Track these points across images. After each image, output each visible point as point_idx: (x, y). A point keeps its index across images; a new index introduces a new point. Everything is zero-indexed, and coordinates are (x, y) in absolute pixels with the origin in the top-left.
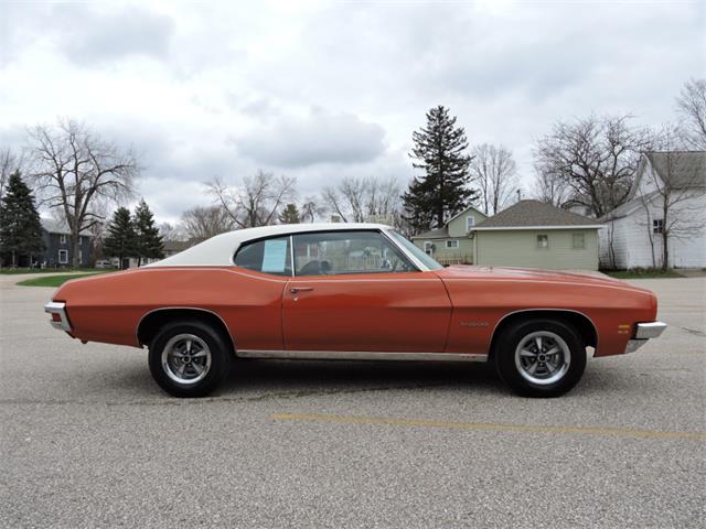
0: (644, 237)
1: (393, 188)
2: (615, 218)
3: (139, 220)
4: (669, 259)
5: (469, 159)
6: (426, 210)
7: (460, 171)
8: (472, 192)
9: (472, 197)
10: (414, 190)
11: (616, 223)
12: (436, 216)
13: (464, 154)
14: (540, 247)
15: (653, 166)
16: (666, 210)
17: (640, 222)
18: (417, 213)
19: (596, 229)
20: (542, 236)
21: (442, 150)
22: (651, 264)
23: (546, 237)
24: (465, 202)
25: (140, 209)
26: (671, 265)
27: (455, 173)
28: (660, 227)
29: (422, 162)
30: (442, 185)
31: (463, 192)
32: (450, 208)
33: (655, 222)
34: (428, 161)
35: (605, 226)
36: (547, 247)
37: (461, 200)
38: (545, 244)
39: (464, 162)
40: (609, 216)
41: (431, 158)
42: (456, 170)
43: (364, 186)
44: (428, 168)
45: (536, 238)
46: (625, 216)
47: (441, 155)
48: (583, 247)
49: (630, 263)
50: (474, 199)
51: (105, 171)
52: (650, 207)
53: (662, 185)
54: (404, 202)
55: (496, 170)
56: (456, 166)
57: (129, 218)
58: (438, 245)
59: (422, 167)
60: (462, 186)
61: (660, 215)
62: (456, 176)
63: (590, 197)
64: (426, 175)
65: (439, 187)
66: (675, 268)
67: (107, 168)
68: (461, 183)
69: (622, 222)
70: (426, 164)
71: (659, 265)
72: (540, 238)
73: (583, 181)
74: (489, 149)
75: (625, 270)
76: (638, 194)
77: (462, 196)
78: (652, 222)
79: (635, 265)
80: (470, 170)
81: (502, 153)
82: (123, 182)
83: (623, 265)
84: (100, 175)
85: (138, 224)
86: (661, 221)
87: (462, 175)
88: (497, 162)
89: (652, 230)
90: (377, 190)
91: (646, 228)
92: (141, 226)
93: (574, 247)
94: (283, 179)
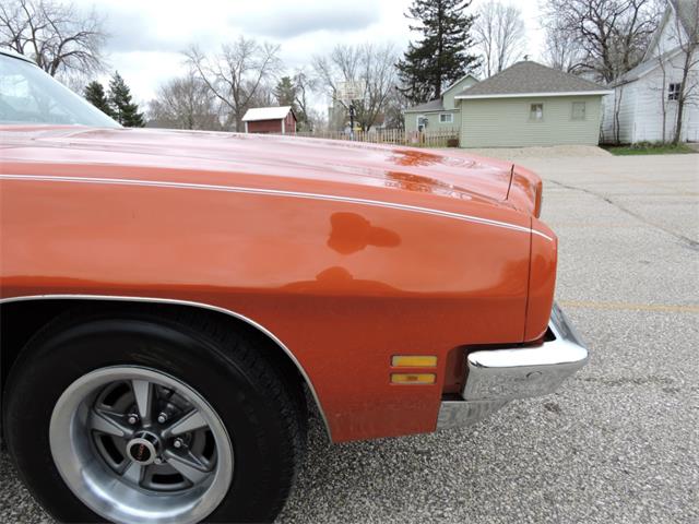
0: (656, 105)
1: (390, 56)
2: (625, 82)
3: (115, 95)
4: (683, 130)
5: (472, 18)
6: (423, 80)
7: (461, 34)
8: (473, 59)
9: (473, 63)
10: (410, 57)
11: (626, 88)
12: (433, 87)
13: (467, 13)
14: (532, 118)
15: (678, 15)
16: (686, 71)
17: (652, 85)
18: (413, 83)
19: (600, 96)
20: (536, 105)
21: (442, 7)
22: (660, 138)
23: (541, 106)
24: (466, 70)
25: (114, 84)
26: (683, 138)
27: (456, 36)
28: (677, 93)
29: (419, 23)
30: (441, 51)
31: (463, 59)
32: (449, 78)
33: (672, 87)
34: (427, 22)
35: (613, 92)
36: (541, 118)
37: (462, 68)
38: (539, 114)
39: (465, 23)
40: (619, 80)
41: (429, 18)
42: (457, 32)
43: (358, 54)
44: (426, 31)
45: (529, 108)
46: (637, 79)
47: (441, 15)
48: (583, 118)
49: (636, 136)
50: (476, 66)
51: (67, 40)
52: (668, 68)
53: (685, 40)
54: (398, 71)
55: (502, 32)
56: (457, 28)
57: (103, 94)
58: (430, 119)
59: (420, 29)
60: (462, 52)
61: (678, 78)
62: (457, 40)
63: (602, 60)
64: (423, 38)
65: (437, 53)
66: (688, 141)
67: (68, 37)
68: (461, 48)
69: (633, 87)
70: (423, 26)
71: (669, 138)
72: (534, 108)
73: (595, 41)
74: (495, 7)
75: (629, 145)
76: (657, 53)
77: (461, 64)
78: (668, 87)
79: (642, 139)
80: (472, 32)
81: (511, 11)
82: (89, 53)
83: (628, 139)
84: (63, 43)
85: (114, 100)
86: (678, 86)
87: (463, 38)
88: (504, 22)
89: (666, 96)
90: (373, 59)
91: (659, 94)
92: (117, 101)
93: (573, 118)
94: (266, 46)
